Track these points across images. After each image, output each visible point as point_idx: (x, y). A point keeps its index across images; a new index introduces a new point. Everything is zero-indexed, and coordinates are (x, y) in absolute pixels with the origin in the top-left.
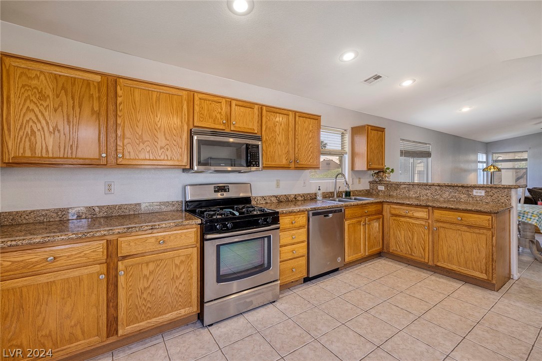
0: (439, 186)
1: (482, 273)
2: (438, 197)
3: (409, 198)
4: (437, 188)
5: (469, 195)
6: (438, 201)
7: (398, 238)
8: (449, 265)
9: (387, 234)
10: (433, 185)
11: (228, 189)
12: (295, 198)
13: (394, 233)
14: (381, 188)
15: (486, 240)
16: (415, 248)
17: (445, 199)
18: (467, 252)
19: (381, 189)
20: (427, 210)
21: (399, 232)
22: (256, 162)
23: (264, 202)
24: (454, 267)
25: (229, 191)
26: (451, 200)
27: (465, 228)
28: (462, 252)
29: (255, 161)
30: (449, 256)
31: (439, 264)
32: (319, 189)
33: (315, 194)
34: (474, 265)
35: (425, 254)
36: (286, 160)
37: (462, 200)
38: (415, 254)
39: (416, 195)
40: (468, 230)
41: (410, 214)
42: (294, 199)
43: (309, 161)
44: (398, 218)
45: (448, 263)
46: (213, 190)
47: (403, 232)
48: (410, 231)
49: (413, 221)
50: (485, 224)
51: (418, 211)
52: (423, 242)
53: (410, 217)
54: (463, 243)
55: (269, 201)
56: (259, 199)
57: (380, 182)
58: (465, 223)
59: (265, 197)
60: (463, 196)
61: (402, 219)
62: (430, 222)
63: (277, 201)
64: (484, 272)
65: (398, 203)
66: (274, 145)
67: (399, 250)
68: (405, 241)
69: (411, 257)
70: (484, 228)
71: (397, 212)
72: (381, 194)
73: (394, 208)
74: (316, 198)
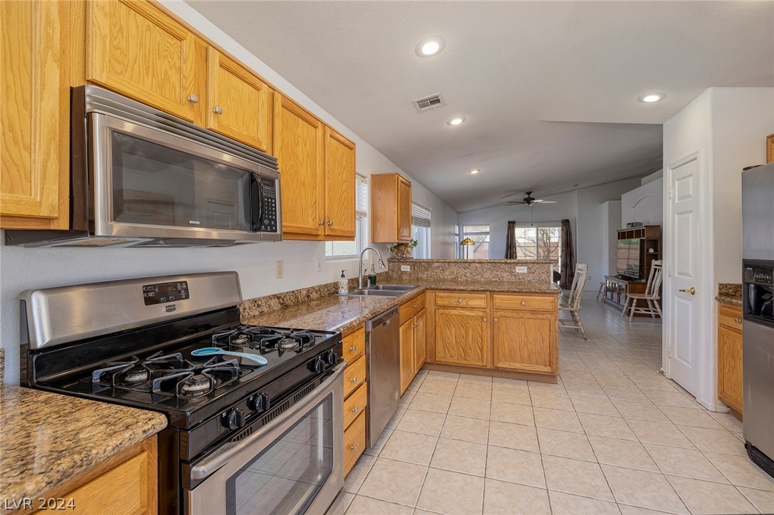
0: (480, 263)
1: (546, 365)
2: (479, 277)
3: (445, 281)
4: (478, 265)
5: (511, 273)
6: (478, 282)
7: (446, 339)
8: (511, 364)
9: (432, 335)
10: (474, 262)
11: (186, 290)
12: (308, 296)
13: (441, 332)
14: (406, 268)
15: (550, 326)
16: (470, 349)
17: (486, 279)
18: (531, 344)
19: (405, 270)
20: (485, 296)
21: (448, 330)
22: (270, 220)
23: (257, 313)
24: (517, 366)
25: (187, 297)
26: (493, 279)
27: (529, 315)
28: (525, 344)
29: (268, 219)
30: (511, 352)
31: (500, 365)
32: (343, 276)
33: (336, 286)
34: (538, 357)
35: (482, 355)
36: (313, 220)
37: (505, 280)
38: (470, 357)
39: (453, 276)
40: (531, 316)
41: (463, 303)
42: (306, 299)
43: (343, 224)
44: (448, 311)
45: (509, 361)
46: (142, 296)
47: (453, 330)
48: (463, 327)
49: (468, 313)
50: (549, 307)
51: (475, 298)
52: (480, 340)
53: (463, 308)
54: (526, 332)
55: (265, 309)
56: (247, 306)
57: (405, 261)
58: (529, 308)
59: (260, 299)
60: (505, 275)
61: (453, 312)
62: (488, 311)
63: (280, 306)
64: (548, 364)
65: (447, 290)
66: (295, 185)
67: (449, 356)
68: (456, 342)
69: (465, 362)
70: (547, 312)
71: (446, 302)
72: (404, 277)
73: (442, 297)
74: (337, 293)
